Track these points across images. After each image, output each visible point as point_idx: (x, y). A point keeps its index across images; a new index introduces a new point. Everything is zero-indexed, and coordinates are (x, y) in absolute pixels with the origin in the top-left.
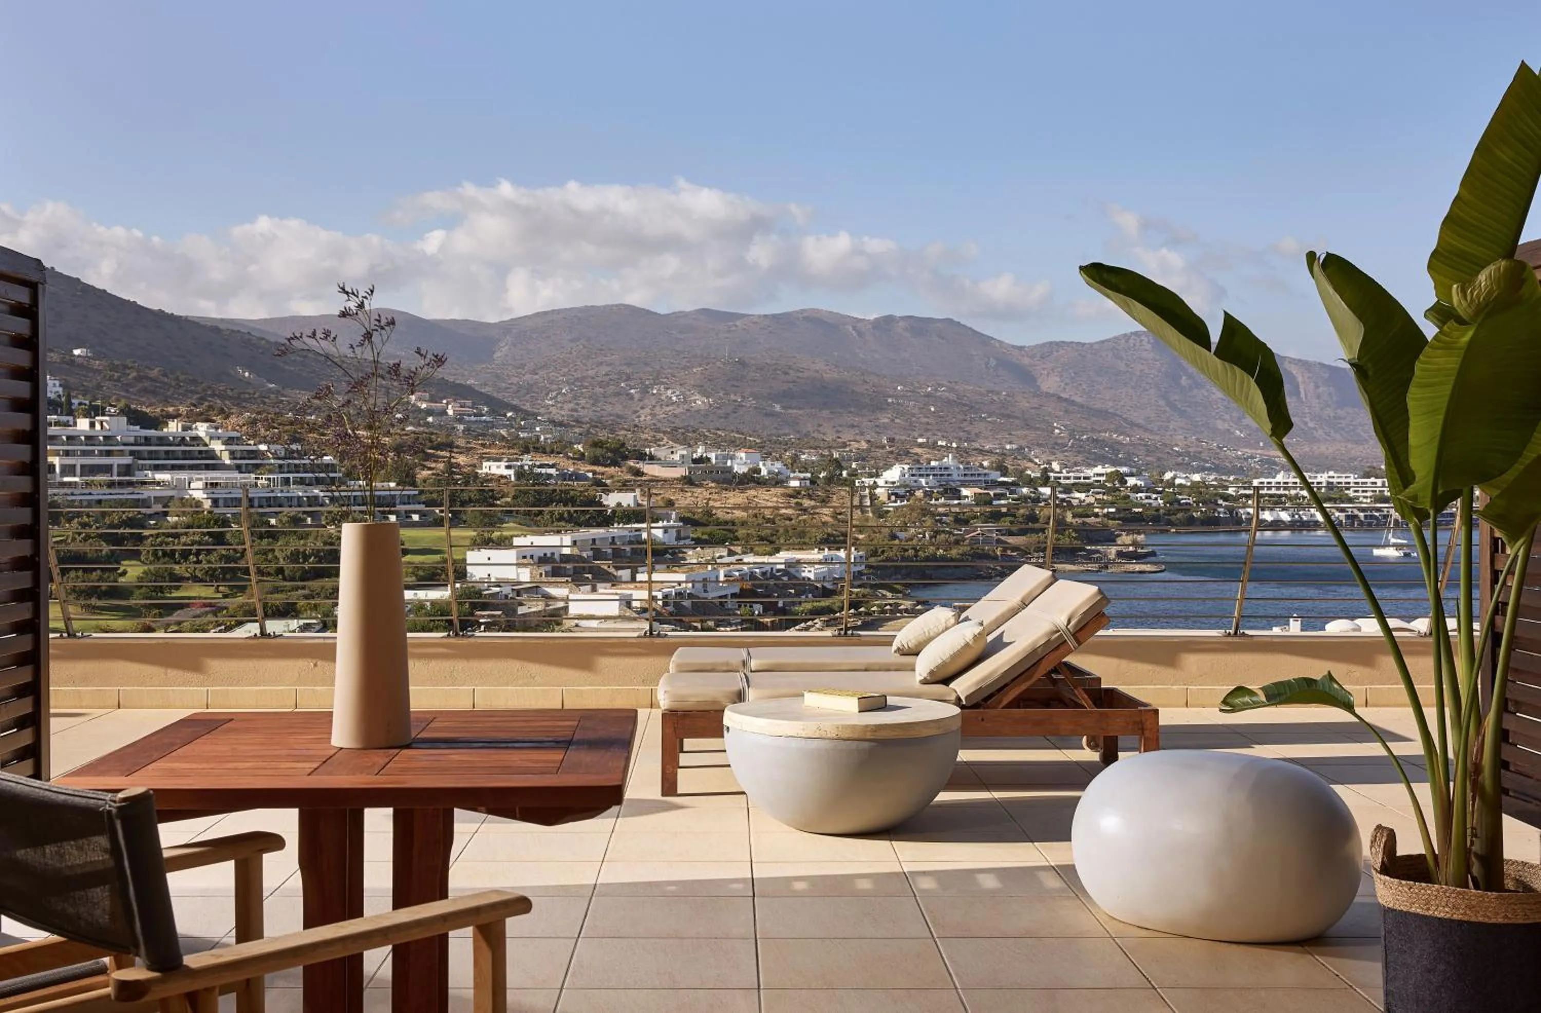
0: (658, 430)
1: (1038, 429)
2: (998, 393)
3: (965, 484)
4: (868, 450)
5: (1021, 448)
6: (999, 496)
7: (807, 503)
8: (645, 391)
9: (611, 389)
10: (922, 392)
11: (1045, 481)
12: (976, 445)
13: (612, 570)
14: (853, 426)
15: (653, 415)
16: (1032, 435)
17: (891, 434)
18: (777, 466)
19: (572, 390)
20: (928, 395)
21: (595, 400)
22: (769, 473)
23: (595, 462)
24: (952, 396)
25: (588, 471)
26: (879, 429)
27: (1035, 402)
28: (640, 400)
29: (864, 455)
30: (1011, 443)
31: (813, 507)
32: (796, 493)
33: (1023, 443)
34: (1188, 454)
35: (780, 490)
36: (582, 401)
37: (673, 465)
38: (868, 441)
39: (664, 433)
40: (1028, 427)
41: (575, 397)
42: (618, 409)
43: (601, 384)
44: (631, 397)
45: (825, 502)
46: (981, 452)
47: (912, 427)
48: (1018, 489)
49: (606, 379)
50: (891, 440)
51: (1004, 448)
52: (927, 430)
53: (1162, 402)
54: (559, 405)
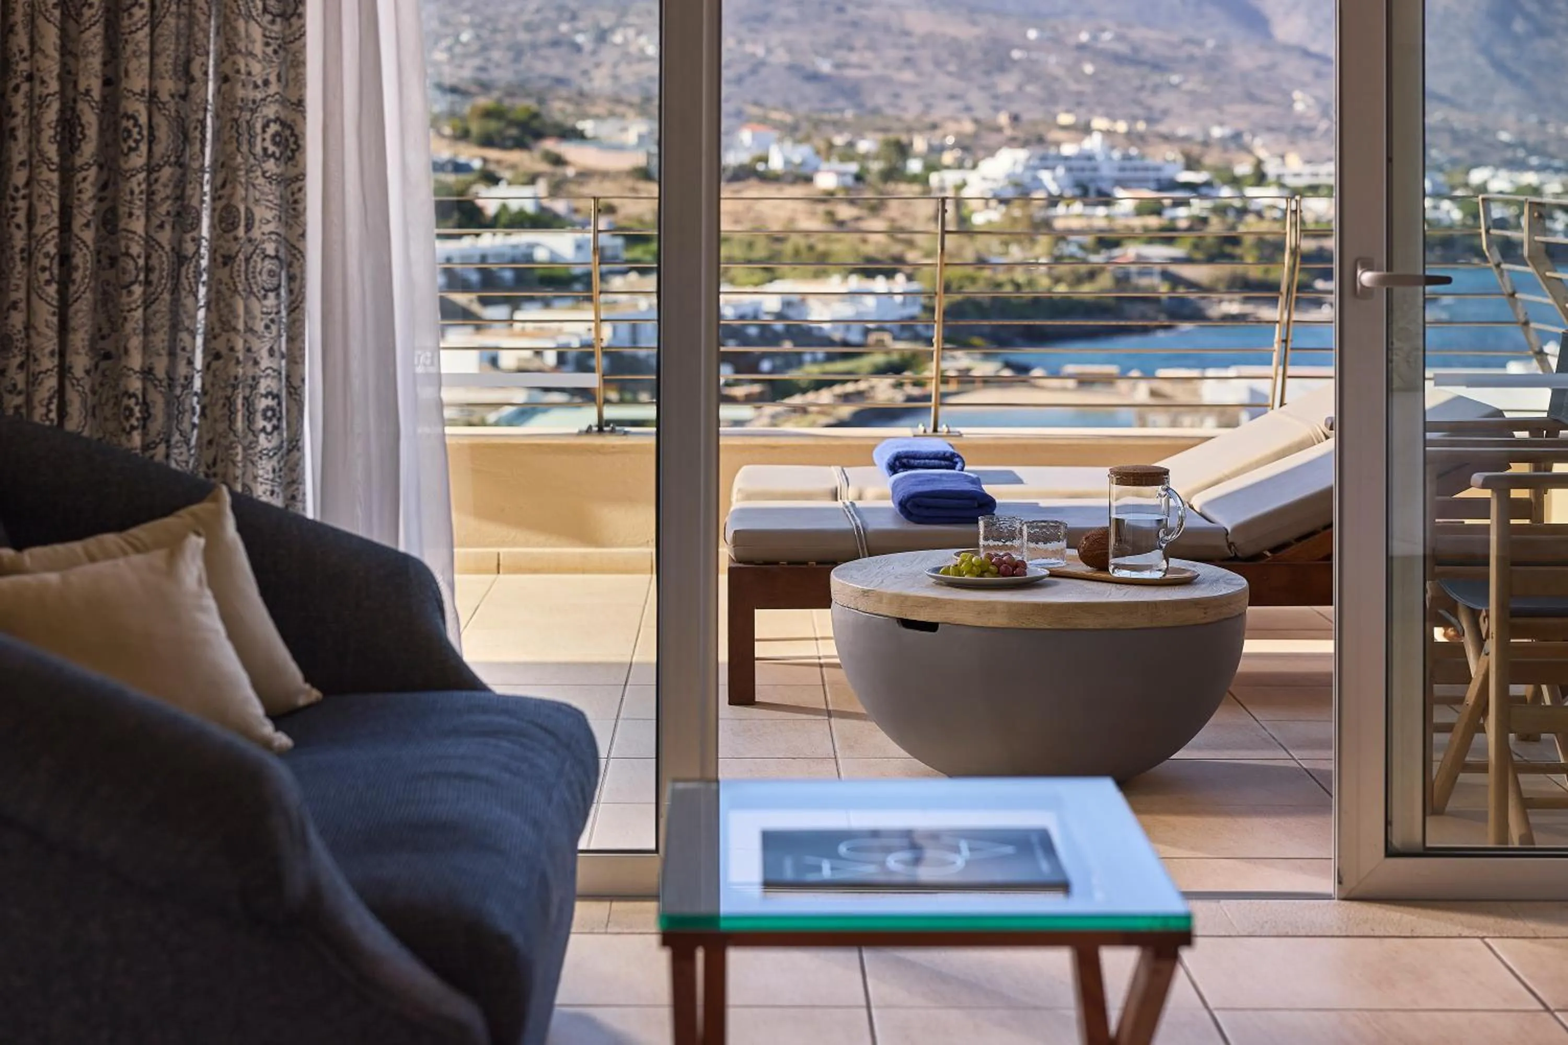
0: (618, 100)
1: (1266, 103)
2: (1200, 44)
3: (1123, 184)
4: (976, 136)
5: (1237, 136)
6: (1177, 203)
7: (845, 212)
8: (602, 36)
9: (544, 35)
10: (1071, 41)
11: (1260, 178)
12: (1163, 128)
13: (476, 308)
14: (952, 97)
15: (615, 78)
16: (1258, 112)
17: (1016, 108)
18: (800, 154)
19: (478, 37)
20: (1081, 47)
21: (518, 52)
22: (787, 162)
23: (487, 141)
24: (1122, 48)
25: (475, 157)
26: (998, 101)
27: (1264, 58)
28: (594, 53)
29: (967, 142)
30: (1221, 124)
31: (858, 219)
32: (828, 197)
33: (1242, 125)
34: (1523, 145)
35: (799, 191)
36: (496, 55)
37: (620, 148)
38: (976, 121)
39: (631, 105)
40: (1252, 98)
41: (484, 48)
42: (557, 69)
43: (529, 27)
44: (578, 48)
45: (876, 208)
46: (1167, 138)
47: (1051, 99)
48: (1213, 193)
49: (537, 18)
50: (1015, 119)
51: (1207, 134)
52: (1079, 104)
53: (1481, 60)
54: (457, 61)
